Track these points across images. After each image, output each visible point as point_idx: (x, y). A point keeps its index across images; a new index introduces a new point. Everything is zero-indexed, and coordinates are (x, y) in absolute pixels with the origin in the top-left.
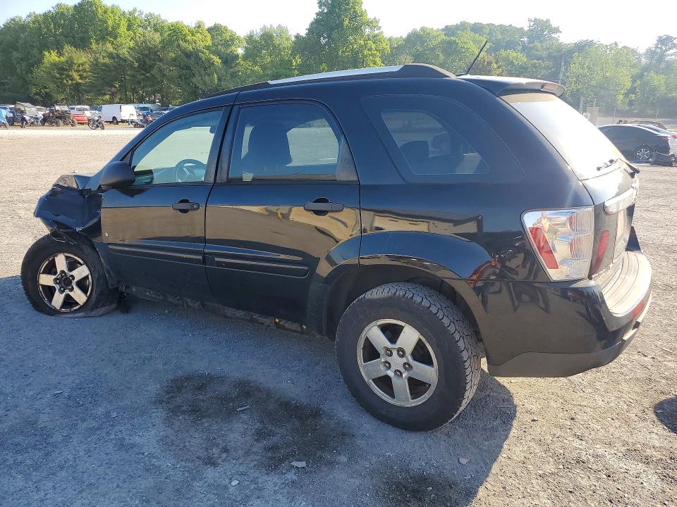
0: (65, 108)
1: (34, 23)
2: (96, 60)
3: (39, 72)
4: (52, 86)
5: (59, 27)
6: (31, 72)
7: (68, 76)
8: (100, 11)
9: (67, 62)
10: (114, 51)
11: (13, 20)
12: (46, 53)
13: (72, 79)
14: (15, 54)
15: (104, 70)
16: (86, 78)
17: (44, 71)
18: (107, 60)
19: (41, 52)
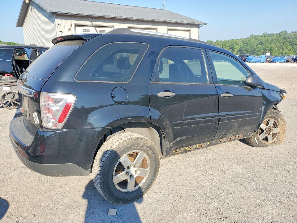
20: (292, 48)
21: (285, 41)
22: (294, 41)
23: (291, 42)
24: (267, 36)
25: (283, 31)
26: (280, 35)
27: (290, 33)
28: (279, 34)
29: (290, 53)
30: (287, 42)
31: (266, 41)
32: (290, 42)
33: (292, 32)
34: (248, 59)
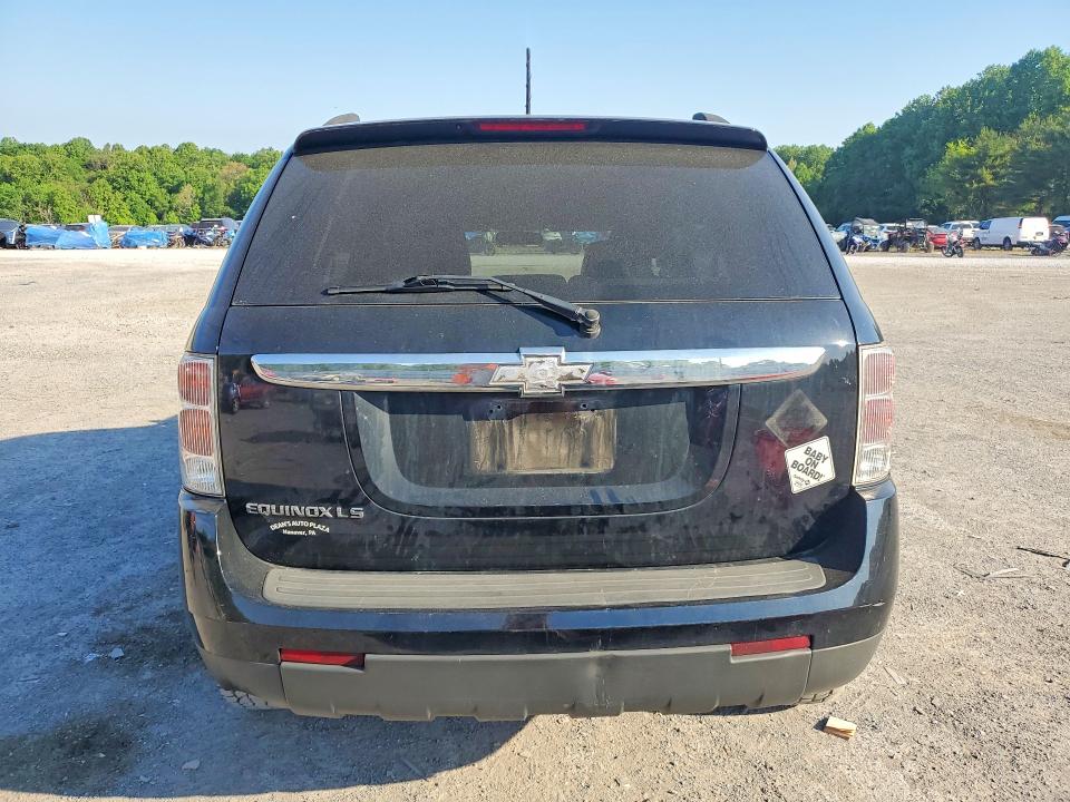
0: (921, 225)
1: (945, 101)
2: (1024, 147)
3: (934, 176)
4: (948, 193)
5: (980, 102)
6: (924, 174)
7: (974, 177)
8: (1055, 66)
9: (977, 155)
10: (1058, 128)
11: (917, 101)
12: (951, 145)
13: (981, 180)
14: (908, 151)
15: (1035, 161)
16: (1003, 177)
17: (941, 173)
18: (1042, 145)
19: (944, 144)
20: (124, 200)
21: (92, 174)
22: (124, 178)
23: (114, 181)
24: (20, 151)
25: (75, 139)
26: (70, 149)
27: (102, 148)
28: (65, 146)
29: (122, 217)
30: (101, 177)
31: (23, 169)
32: (111, 181)
33: (108, 145)
34: (31, 235)
